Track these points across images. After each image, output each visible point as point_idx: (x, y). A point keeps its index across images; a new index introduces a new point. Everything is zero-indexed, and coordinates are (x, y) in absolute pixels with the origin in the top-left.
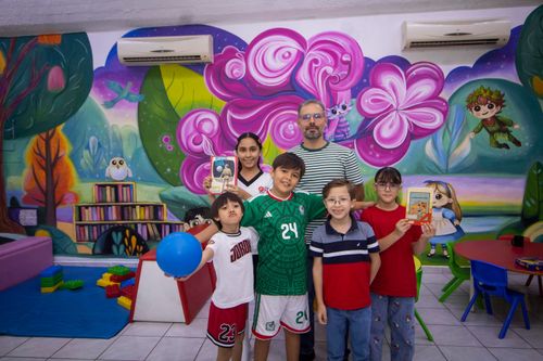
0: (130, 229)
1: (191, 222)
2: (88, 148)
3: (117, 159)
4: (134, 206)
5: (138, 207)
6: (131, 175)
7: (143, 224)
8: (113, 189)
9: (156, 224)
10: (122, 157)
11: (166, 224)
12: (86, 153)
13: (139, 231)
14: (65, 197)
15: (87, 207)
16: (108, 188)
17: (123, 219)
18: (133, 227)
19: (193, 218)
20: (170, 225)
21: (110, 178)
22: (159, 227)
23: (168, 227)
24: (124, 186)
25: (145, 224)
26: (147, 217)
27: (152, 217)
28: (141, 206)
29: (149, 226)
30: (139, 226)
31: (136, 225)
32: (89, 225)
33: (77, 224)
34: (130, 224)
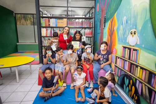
0: (133, 80)
2: (122, 24)
3: (133, 30)
4: (137, 66)
5: (139, 68)
6: (138, 43)
7: (140, 82)
8: (129, 50)
9: (148, 88)
10: (136, 29)
12: (121, 27)
13: (137, 85)
14: (113, 51)
15: (119, 58)
16: (127, 49)
17: (130, 72)
21: (128, 43)
24: (134, 50)
26: (143, 79)
27: (147, 80)
28: (141, 68)
29: (144, 86)
31: (136, 80)
32: (118, 67)
33: (115, 65)
34: (133, 77)
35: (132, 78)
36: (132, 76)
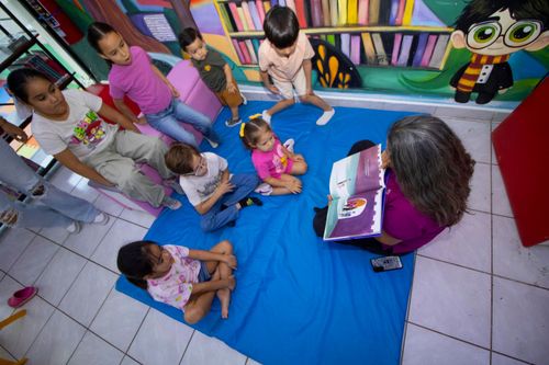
0: (326, 45)
1: (474, 29)
7: (353, 34)
9: (383, 35)
11: (404, 33)
13: (345, 49)
15: (239, 3)
17: (310, 25)
18: (331, 40)
19: (484, 18)
20: (416, 36)
22: (388, 40)
23: (408, 40)
25: (359, 34)
26: (363, 18)
27: (375, 17)
29: (366, 38)
30: (345, 39)
31: (338, 36)
32: (251, 38)
33: (233, 38)
34: (326, 34)
35: (323, 37)
36: (318, 35)
